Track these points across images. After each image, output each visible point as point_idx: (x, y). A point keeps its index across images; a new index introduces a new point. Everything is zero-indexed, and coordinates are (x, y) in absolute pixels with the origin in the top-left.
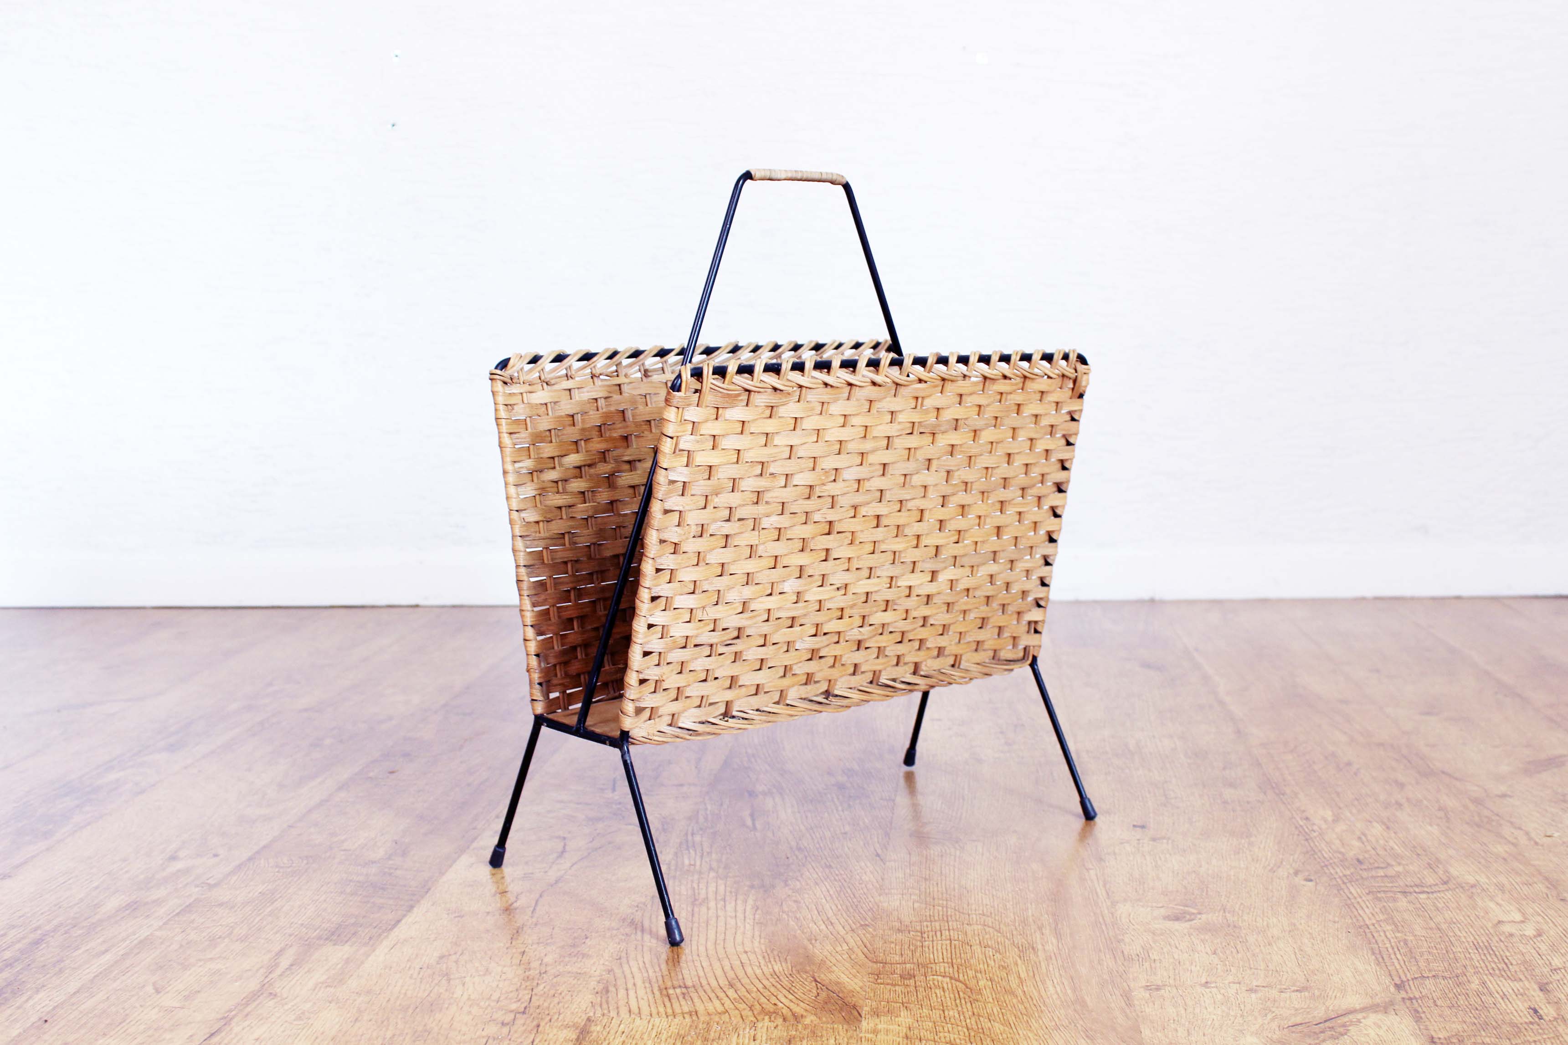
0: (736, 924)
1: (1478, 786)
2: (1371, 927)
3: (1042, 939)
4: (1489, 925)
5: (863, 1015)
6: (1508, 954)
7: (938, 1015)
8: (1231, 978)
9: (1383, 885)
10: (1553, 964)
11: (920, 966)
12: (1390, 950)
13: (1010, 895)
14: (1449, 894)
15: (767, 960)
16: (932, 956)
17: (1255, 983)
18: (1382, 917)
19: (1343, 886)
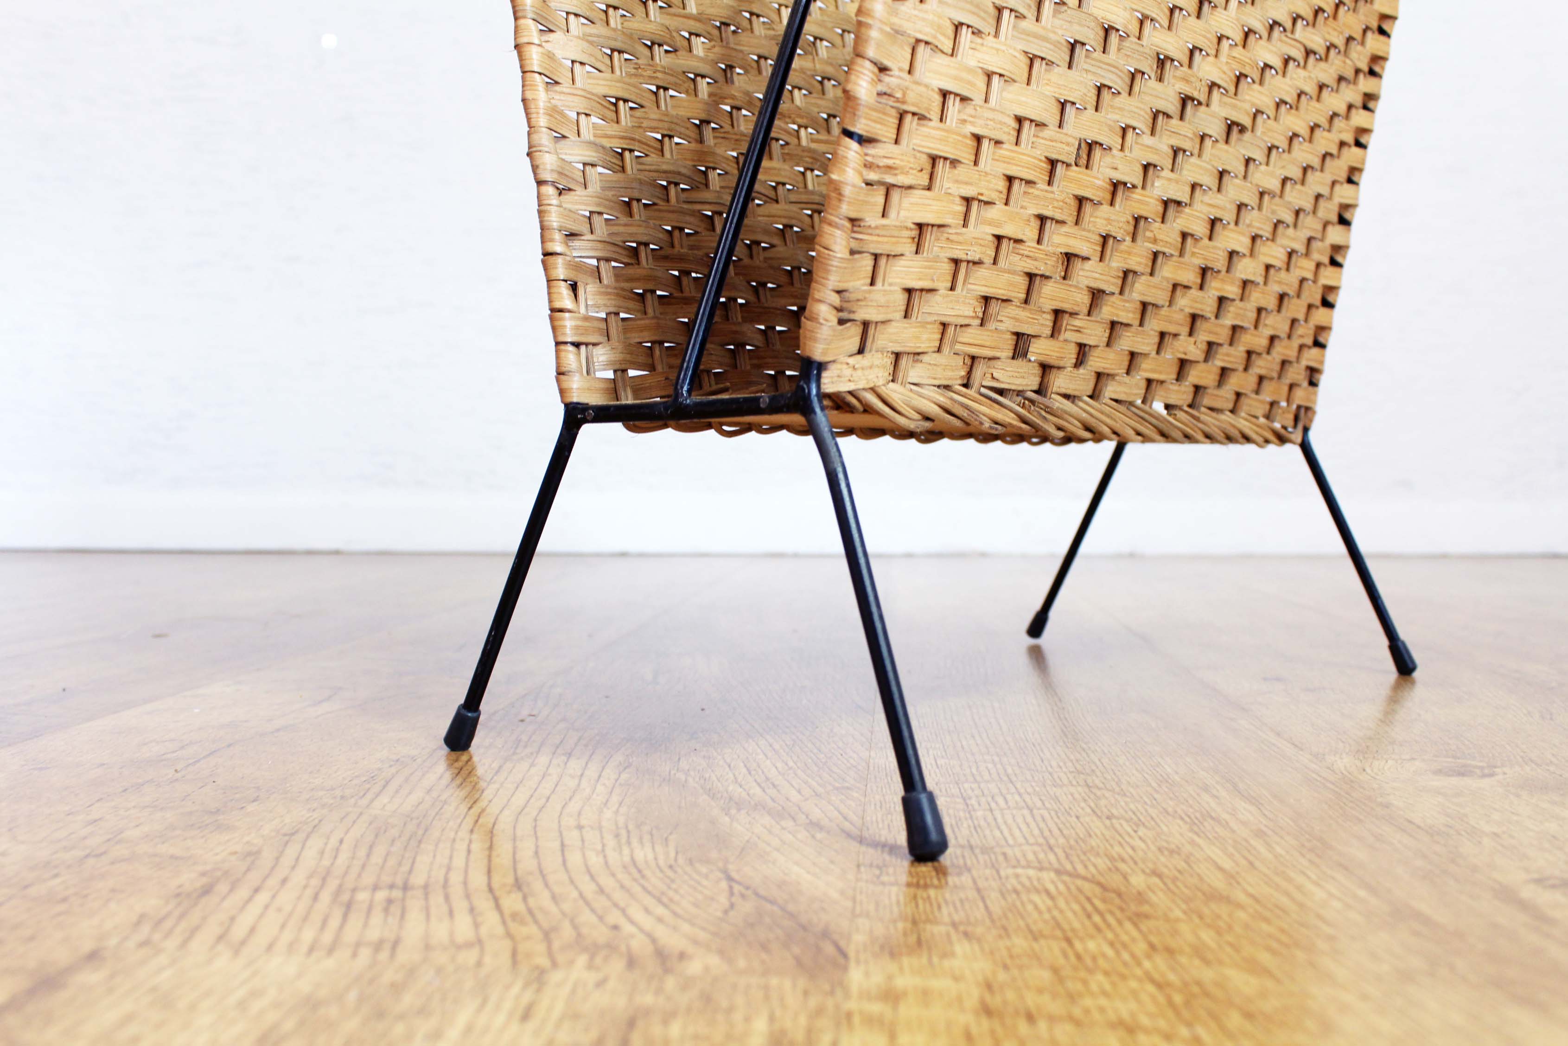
5: (852, 954)
7: (1057, 952)
11: (977, 851)
15: (623, 841)
16: (997, 833)
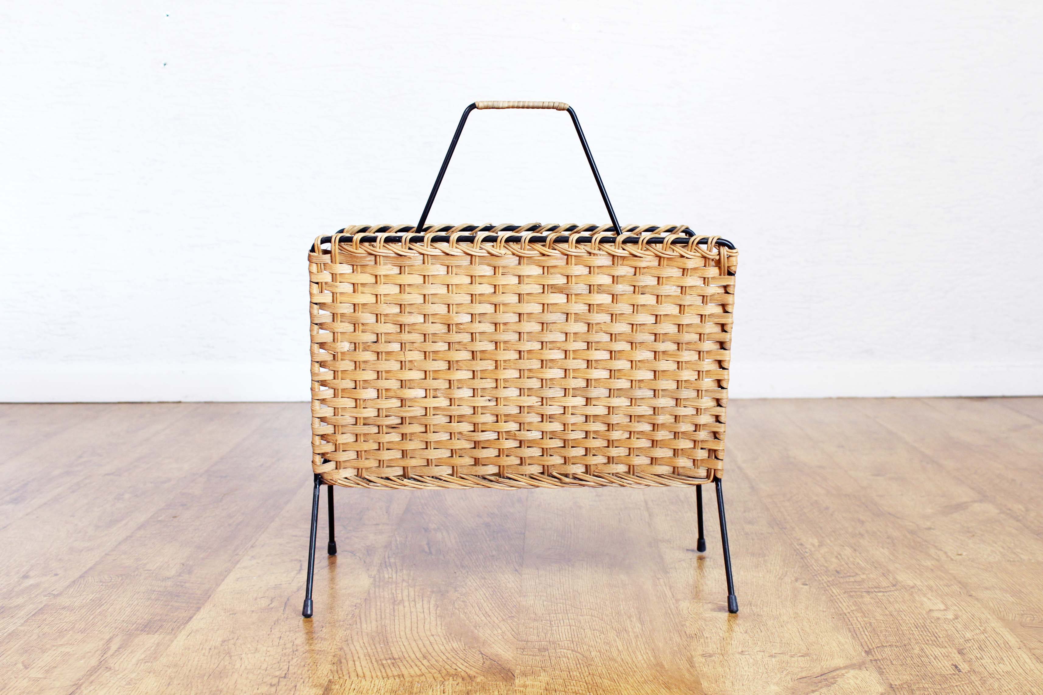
0: (424, 616)
1: (913, 522)
2: (848, 614)
3: (631, 624)
4: (924, 612)
5: (516, 676)
6: (937, 631)
7: (566, 675)
8: (758, 649)
9: (854, 587)
10: (966, 637)
11: (551, 643)
12: (861, 629)
13: (608, 596)
14: (896, 593)
15: (448, 640)
16: (558, 636)
17: (774, 652)
18: (854, 608)
19: (828, 588)
